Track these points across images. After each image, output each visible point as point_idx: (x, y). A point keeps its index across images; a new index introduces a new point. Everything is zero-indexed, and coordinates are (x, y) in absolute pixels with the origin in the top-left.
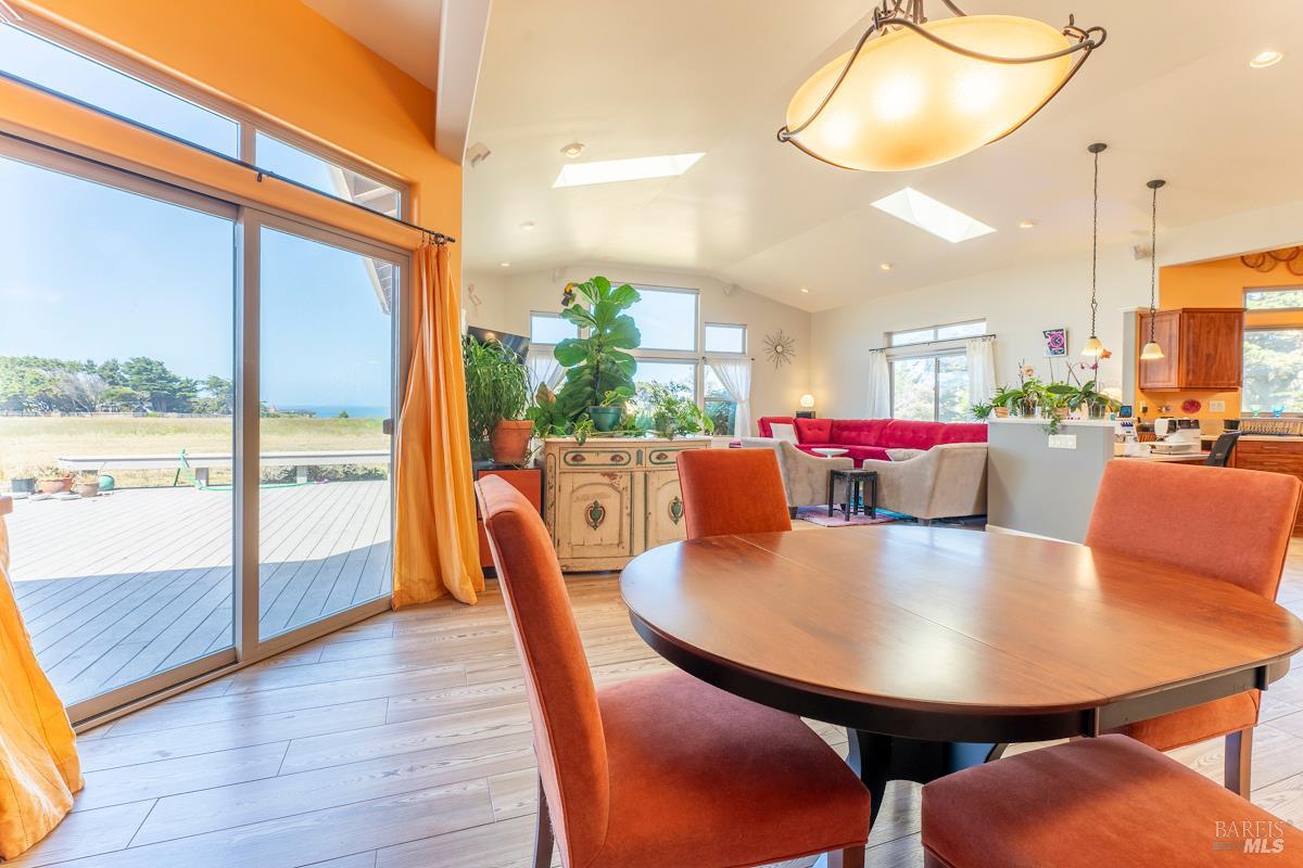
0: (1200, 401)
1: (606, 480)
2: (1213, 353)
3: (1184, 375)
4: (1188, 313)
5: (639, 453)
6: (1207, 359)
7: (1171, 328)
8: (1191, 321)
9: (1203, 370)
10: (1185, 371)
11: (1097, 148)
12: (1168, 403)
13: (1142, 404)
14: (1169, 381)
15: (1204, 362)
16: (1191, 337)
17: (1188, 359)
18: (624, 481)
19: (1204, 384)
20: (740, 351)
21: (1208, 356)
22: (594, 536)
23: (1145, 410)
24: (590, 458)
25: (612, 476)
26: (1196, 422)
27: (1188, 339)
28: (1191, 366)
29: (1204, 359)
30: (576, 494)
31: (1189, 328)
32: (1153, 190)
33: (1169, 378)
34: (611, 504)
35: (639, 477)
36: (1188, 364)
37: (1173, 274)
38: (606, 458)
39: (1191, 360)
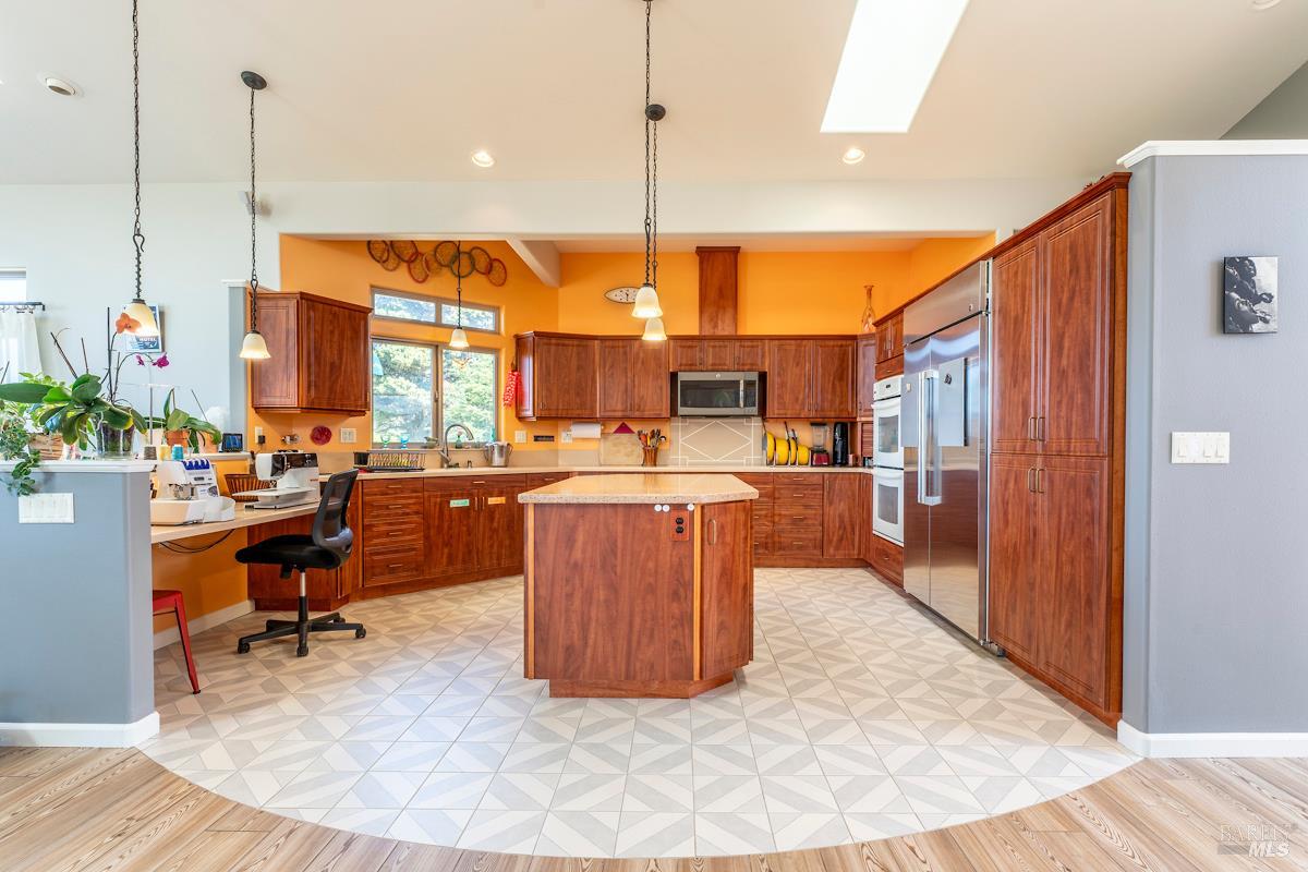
0: (330, 428)
2: (337, 362)
3: (305, 389)
4: (308, 302)
6: (331, 370)
7: (287, 318)
8: (312, 314)
9: (327, 384)
10: (305, 385)
12: (295, 431)
13: (258, 431)
14: (287, 396)
15: (327, 374)
16: (312, 336)
17: (309, 366)
19: (328, 404)
21: (332, 364)
23: (262, 440)
26: (313, 457)
27: (309, 339)
28: (313, 378)
29: (328, 369)
31: (308, 323)
32: (250, 88)
33: (286, 393)
36: (309, 376)
37: (297, 244)
39: (313, 368)
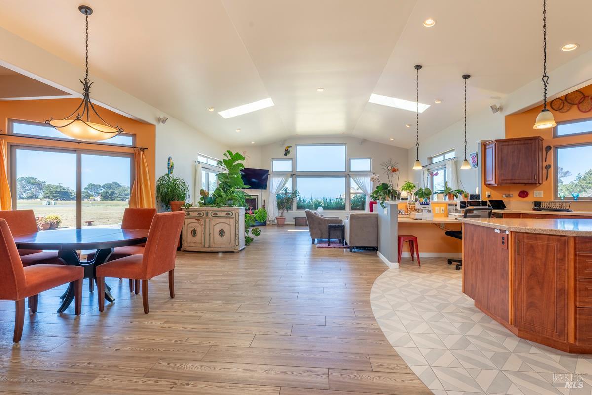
0: (528, 191)
1: (197, 221)
2: (516, 164)
3: (499, 177)
4: (499, 142)
5: (207, 213)
6: (513, 167)
7: (493, 151)
8: (502, 146)
9: (510, 173)
10: (499, 174)
11: (418, 67)
12: (511, 193)
13: (487, 193)
16: (502, 155)
17: (501, 168)
18: (202, 222)
19: (511, 181)
20: (369, 170)
21: (513, 165)
22: (194, 240)
23: (489, 196)
24: (192, 214)
25: (198, 220)
27: (500, 156)
28: (503, 172)
29: (511, 167)
30: (189, 226)
31: (501, 150)
32: (464, 79)
33: (493, 179)
34: (199, 230)
35: (207, 221)
36: (501, 171)
38: (196, 214)
39: (503, 168)
